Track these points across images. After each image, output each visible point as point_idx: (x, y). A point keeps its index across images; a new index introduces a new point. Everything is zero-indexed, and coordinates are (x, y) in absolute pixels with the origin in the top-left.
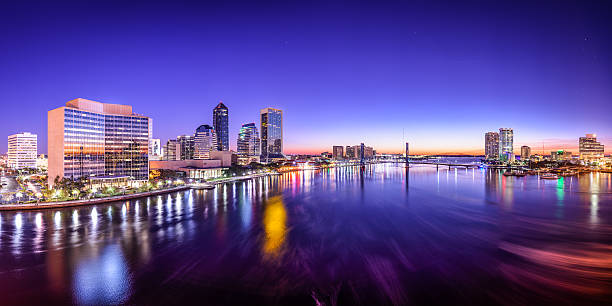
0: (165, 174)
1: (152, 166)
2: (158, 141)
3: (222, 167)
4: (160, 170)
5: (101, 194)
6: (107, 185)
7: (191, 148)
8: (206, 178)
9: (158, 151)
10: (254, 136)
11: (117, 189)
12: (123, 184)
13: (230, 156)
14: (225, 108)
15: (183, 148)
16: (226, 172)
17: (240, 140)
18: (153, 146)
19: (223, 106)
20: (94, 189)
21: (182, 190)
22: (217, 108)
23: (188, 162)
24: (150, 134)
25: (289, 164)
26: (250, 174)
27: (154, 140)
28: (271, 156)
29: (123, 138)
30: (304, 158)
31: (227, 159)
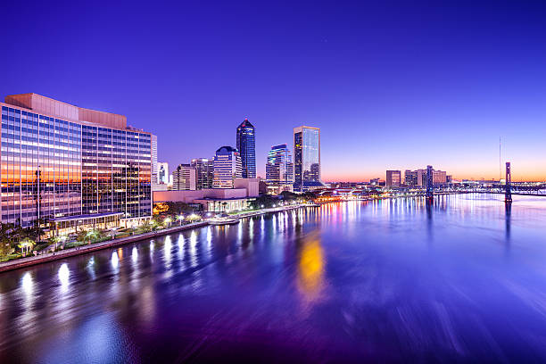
0: (174, 208)
1: (157, 198)
2: (166, 166)
3: (248, 197)
4: (168, 203)
5: (75, 242)
6: (86, 228)
7: (209, 174)
8: (227, 211)
9: (165, 179)
10: (285, 160)
11: (102, 232)
12: (114, 224)
13: (258, 183)
14: (250, 126)
15: (199, 175)
16: (253, 203)
17: (269, 165)
18: (158, 171)
19: (249, 125)
20: (63, 235)
21: (198, 227)
22: (240, 126)
23: (205, 191)
24: (154, 155)
25: (328, 193)
26: (282, 206)
27: (160, 165)
28: (307, 184)
29: (112, 159)
30: (347, 186)
31: (254, 188)
